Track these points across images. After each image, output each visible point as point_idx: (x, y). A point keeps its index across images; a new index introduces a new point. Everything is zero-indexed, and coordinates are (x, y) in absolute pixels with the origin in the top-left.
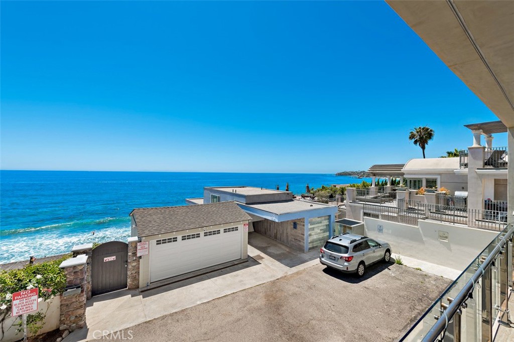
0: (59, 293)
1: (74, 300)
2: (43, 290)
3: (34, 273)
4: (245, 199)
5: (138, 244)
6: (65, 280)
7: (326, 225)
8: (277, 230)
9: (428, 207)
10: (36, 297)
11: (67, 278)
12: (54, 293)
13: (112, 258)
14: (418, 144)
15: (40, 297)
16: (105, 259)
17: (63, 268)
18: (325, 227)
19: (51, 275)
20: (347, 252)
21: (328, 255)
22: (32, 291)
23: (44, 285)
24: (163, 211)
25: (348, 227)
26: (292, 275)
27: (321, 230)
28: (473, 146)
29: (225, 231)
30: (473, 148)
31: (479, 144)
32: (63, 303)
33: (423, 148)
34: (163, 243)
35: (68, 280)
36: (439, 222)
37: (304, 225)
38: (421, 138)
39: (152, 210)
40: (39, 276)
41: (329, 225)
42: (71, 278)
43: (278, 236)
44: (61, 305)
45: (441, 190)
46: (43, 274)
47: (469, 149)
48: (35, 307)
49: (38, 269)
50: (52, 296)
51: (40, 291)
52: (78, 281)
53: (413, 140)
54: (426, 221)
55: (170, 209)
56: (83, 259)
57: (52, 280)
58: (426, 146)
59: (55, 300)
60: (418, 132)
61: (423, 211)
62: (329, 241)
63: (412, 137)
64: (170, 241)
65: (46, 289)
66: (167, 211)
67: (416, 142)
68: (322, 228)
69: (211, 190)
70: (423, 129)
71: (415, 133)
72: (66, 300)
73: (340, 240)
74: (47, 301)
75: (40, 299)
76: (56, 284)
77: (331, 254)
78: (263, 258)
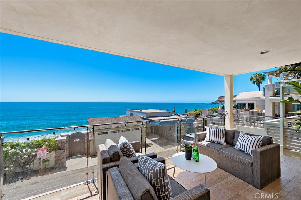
0: (55, 151)
1: (61, 155)
2: (49, 149)
3: (45, 142)
4: (145, 115)
5: (90, 134)
6: (57, 146)
7: (188, 129)
8: (162, 131)
9: (245, 118)
10: (46, 151)
11: (58, 145)
12: (53, 151)
13: (78, 140)
14: (256, 83)
15: (47, 151)
16: (75, 140)
17: (57, 140)
18: (188, 130)
19: (52, 143)
20: (192, 141)
21: (183, 142)
22: (44, 148)
23: (49, 147)
24: (102, 119)
25: (200, 130)
26: (165, 152)
27: (185, 131)
28: (268, 84)
29: (133, 130)
30: (267, 85)
31: (271, 83)
32: (57, 155)
33: (259, 86)
34: (101, 134)
35: (58, 146)
36: (249, 127)
37: (174, 128)
38: (257, 80)
39: (97, 119)
40: (47, 143)
41: (190, 128)
42: (60, 145)
43: (163, 134)
44: (56, 156)
45: (255, 109)
46: (48, 143)
47: (265, 85)
48: (45, 155)
49: (46, 140)
50: (52, 152)
51: (47, 149)
52: (62, 147)
53: (253, 81)
54: (244, 126)
55: (106, 119)
56: (65, 138)
57: (52, 145)
58: (261, 84)
59: (53, 154)
60: (255, 76)
61: (243, 121)
62: (185, 135)
63: (251, 80)
64: (104, 133)
65: (50, 149)
66: (104, 119)
67: (254, 83)
68: (186, 130)
69: (130, 111)
70: (259, 74)
71: (253, 76)
72: (57, 154)
73: (191, 135)
74: (50, 154)
75: (47, 152)
76: (53, 147)
77: (185, 141)
78: (152, 144)
